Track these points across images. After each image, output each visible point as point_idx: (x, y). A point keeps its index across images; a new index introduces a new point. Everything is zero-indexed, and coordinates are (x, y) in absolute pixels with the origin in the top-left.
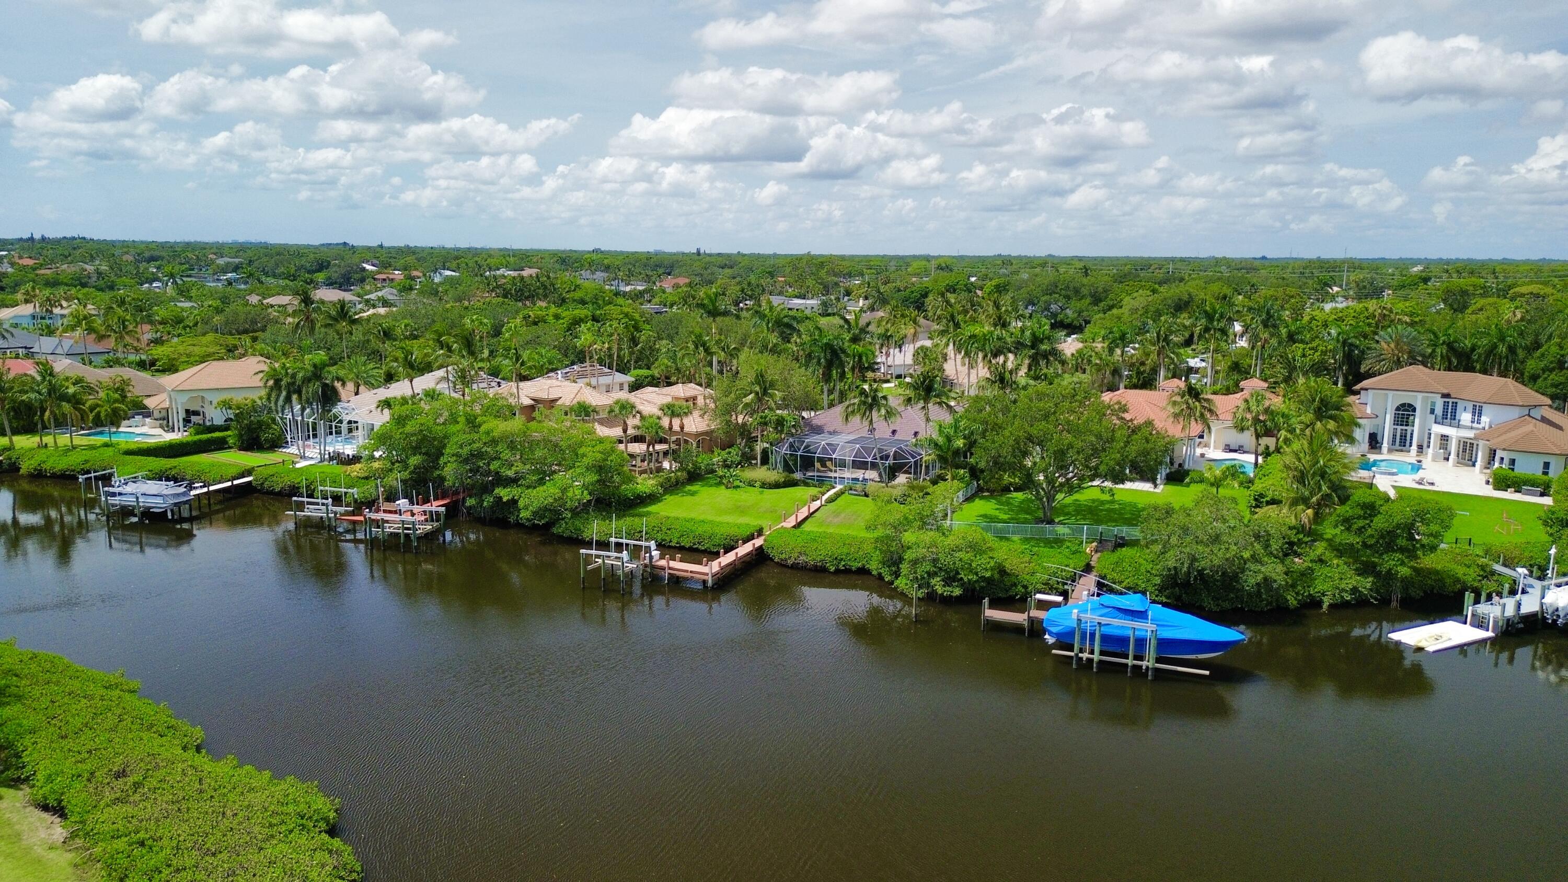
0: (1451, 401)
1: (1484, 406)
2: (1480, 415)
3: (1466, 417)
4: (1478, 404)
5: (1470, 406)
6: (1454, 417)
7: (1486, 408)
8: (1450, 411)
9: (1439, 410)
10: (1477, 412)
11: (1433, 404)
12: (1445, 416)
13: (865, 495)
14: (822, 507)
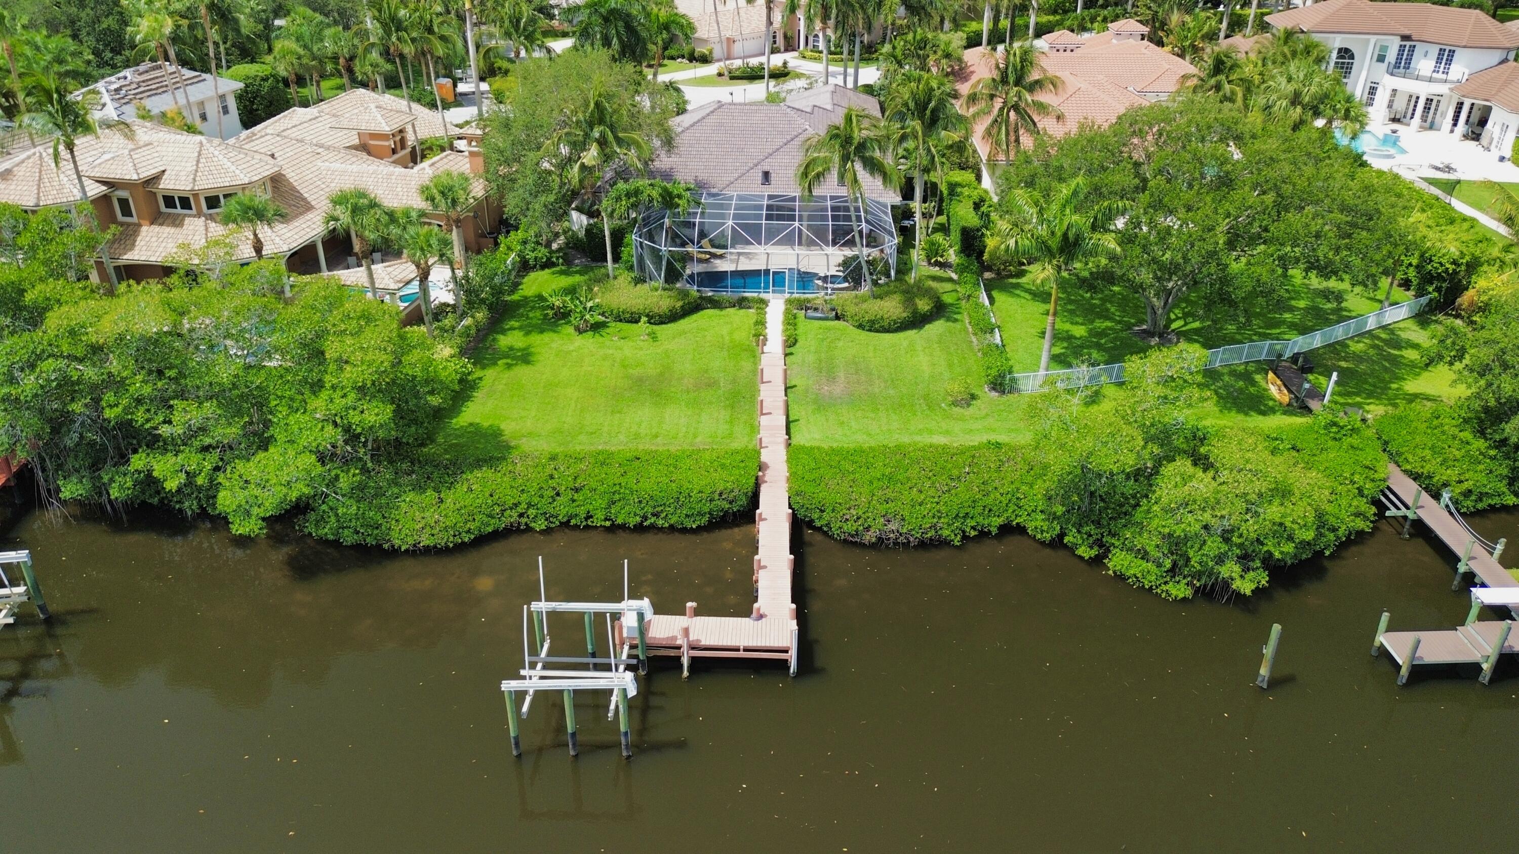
0: (1408, 44)
1: (1458, 51)
2: (1449, 61)
3: (1424, 64)
4: (1448, 48)
5: (1434, 51)
6: (1407, 66)
7: (1459, 55)
8: (1405, 57)
9: (1391, 56)
10: (1446, 57)
11: (1384, 48)
12: (1397, 65)
13: (837, 318)
14: (789, 359)
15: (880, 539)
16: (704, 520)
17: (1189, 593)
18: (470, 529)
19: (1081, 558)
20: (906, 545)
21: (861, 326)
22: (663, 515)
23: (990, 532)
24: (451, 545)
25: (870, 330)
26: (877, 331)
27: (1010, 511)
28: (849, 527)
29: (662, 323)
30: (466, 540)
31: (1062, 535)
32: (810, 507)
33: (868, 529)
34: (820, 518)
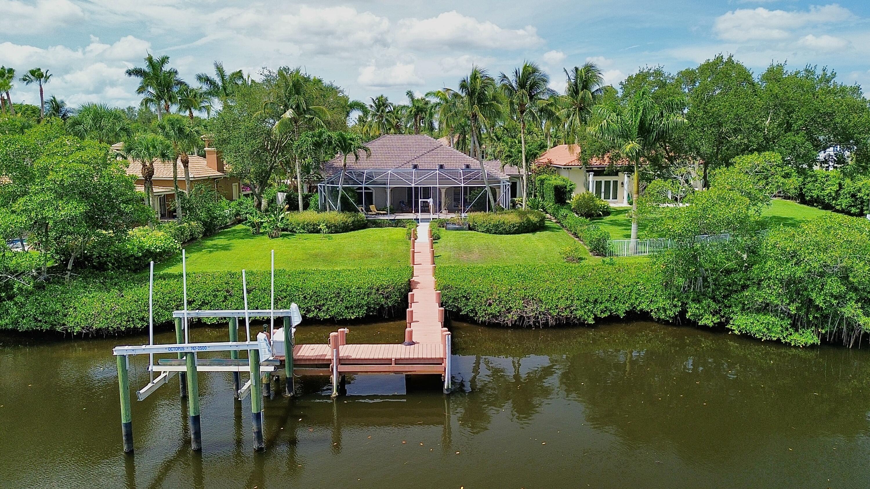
13: (470, 229)
14: (434, 245)
15: (521, 318)
16: (362, 313)
17: (817, 340)
18: (144, 317)
19: (705, 327)
20: (546, 325)
21: (488, 231)
22: (324, 308)
23: (618, 316)
24: (123, 329)
25: (495, 233)
26: (501, 233)
27: (634, 298)
28: (494, 309)
29: (337, 232)
30: (139, 326)
31: (683, 312)
32: (457, 297)
33: (509, 310)
34: (466, 305)
